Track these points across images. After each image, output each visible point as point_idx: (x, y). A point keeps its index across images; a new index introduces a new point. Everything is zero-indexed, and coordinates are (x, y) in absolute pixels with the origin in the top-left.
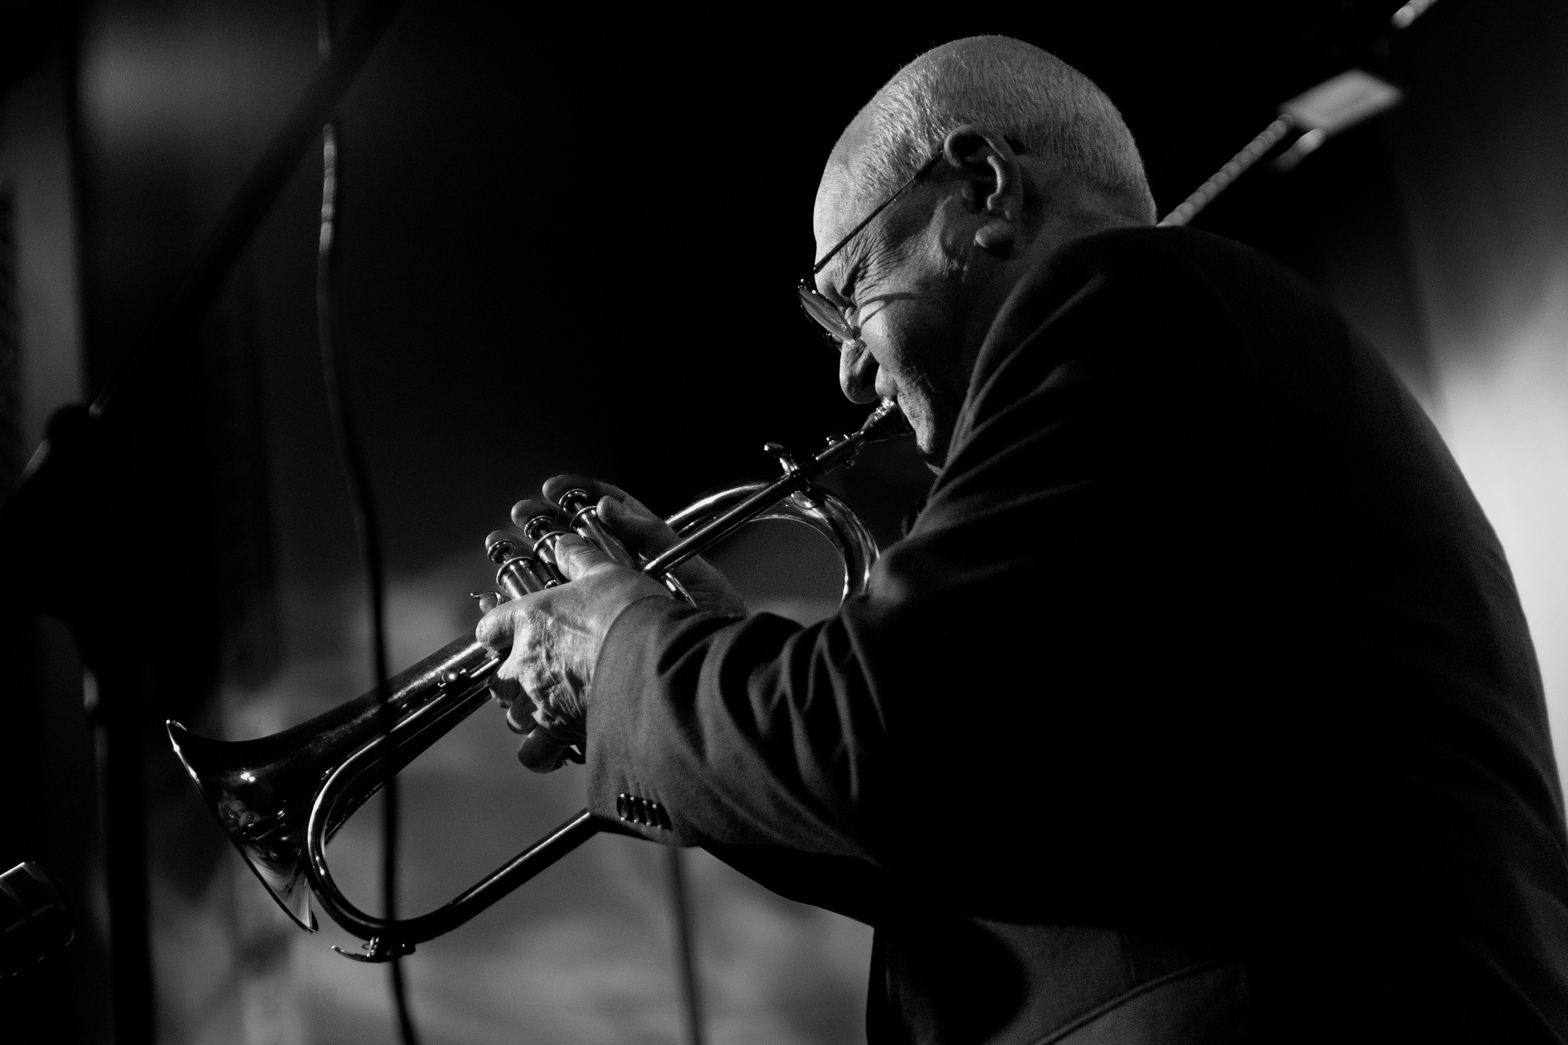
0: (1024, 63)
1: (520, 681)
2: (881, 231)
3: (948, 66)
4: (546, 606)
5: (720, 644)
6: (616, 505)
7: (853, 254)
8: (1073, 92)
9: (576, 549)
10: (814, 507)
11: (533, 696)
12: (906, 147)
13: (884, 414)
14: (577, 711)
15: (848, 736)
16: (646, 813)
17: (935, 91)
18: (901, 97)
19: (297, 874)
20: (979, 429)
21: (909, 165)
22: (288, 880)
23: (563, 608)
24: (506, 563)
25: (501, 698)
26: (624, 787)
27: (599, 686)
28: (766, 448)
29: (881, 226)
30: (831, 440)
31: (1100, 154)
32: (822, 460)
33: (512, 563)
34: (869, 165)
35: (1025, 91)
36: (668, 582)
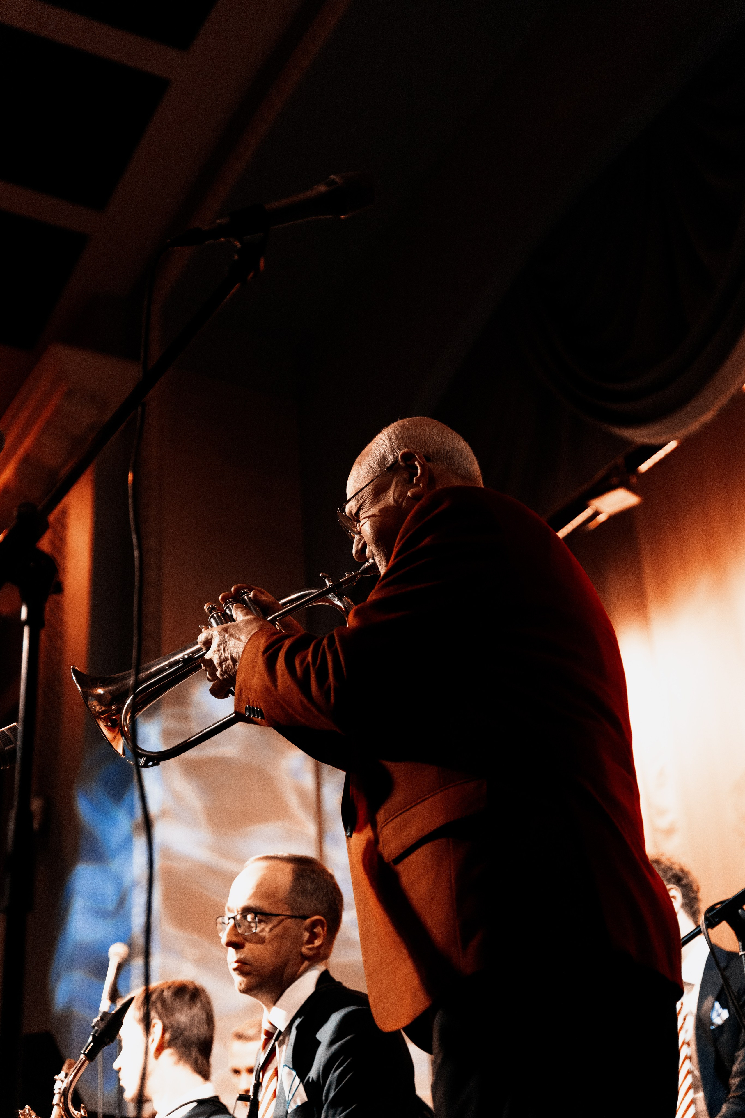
0: (434, 427)
1: (213, 659)
2: (372, 490)
3: (403, 427)
4: (226, 630)
5: (287, 643)
6: (259, 594)
7: (360, 499)
8: (453, 439)
9: (241, 609)
10: (338, 600)
11: (217, 666)
12: (384, 458)
13: (369, 565)
14: (233, 672)
15: (331, 678)
16: (256, 712)
17: (397, 436)
18: (384, 438)
19: (118, 733)
20: (396, 561)
21: (385, 465)
22: (114, 735)
23: (232, 631)
24: (213, 613)
25: (205, 667)
26: (248, 703)
27: (242, 662)
28: (321, 575)
29: (372, 488)
30: (347, 574)
31: (461, 464)
32: (343, 581)
33: (215, 614)
34: (369, 465)
35: (433, 438)
36: (277, 626)
